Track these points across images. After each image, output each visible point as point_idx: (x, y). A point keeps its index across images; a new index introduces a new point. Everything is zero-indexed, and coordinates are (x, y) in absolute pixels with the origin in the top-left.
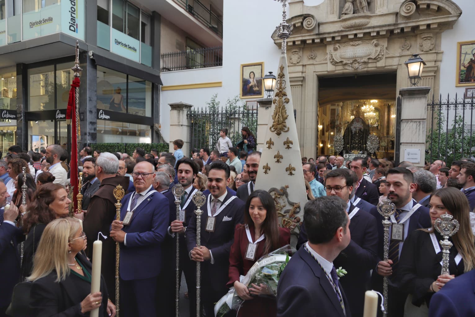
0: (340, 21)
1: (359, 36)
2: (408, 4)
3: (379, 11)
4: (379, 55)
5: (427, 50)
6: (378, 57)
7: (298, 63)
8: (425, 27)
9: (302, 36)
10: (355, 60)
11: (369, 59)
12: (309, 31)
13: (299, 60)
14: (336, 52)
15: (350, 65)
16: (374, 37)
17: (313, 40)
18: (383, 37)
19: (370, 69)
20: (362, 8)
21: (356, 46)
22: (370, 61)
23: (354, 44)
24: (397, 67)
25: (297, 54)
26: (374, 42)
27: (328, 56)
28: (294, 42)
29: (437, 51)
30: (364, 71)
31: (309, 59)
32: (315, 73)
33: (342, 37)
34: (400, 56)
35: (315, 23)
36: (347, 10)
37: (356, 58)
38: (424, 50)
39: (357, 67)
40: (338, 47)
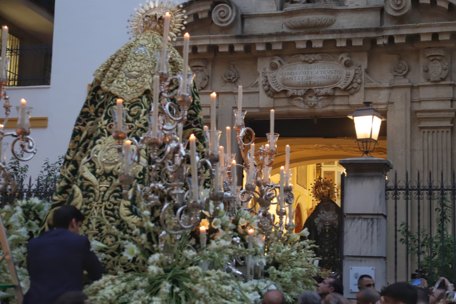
0: (282, 15)
1: (314, 45)
4: (352, 83)
5: (437, 79)
6: (350, 87)
7: (202, 89)
8: (429, 38)
9: (210, 38)
10: (310, 90)
11: (335, 89)
12: (223, 30)
13: (205, 83)
14: (275, 73)
15: (302, 99)
16: (342, 50)
17: (231, 47)
18: (358, 49)
19: (337, 108)
21: (311, 63)
22: (338, 93)
23: (307, 59)
24: (386, 108)
26: (342, 58)
28: (194, 48)
29: (452, 83)
30: (327, 112)
31: (226, 82)
33: (285, 44)
34: (392, 88)
35: (235, 15)
37: (311, 85)
38: (432, 79)
39: (313, 103)
40: (278, 64)
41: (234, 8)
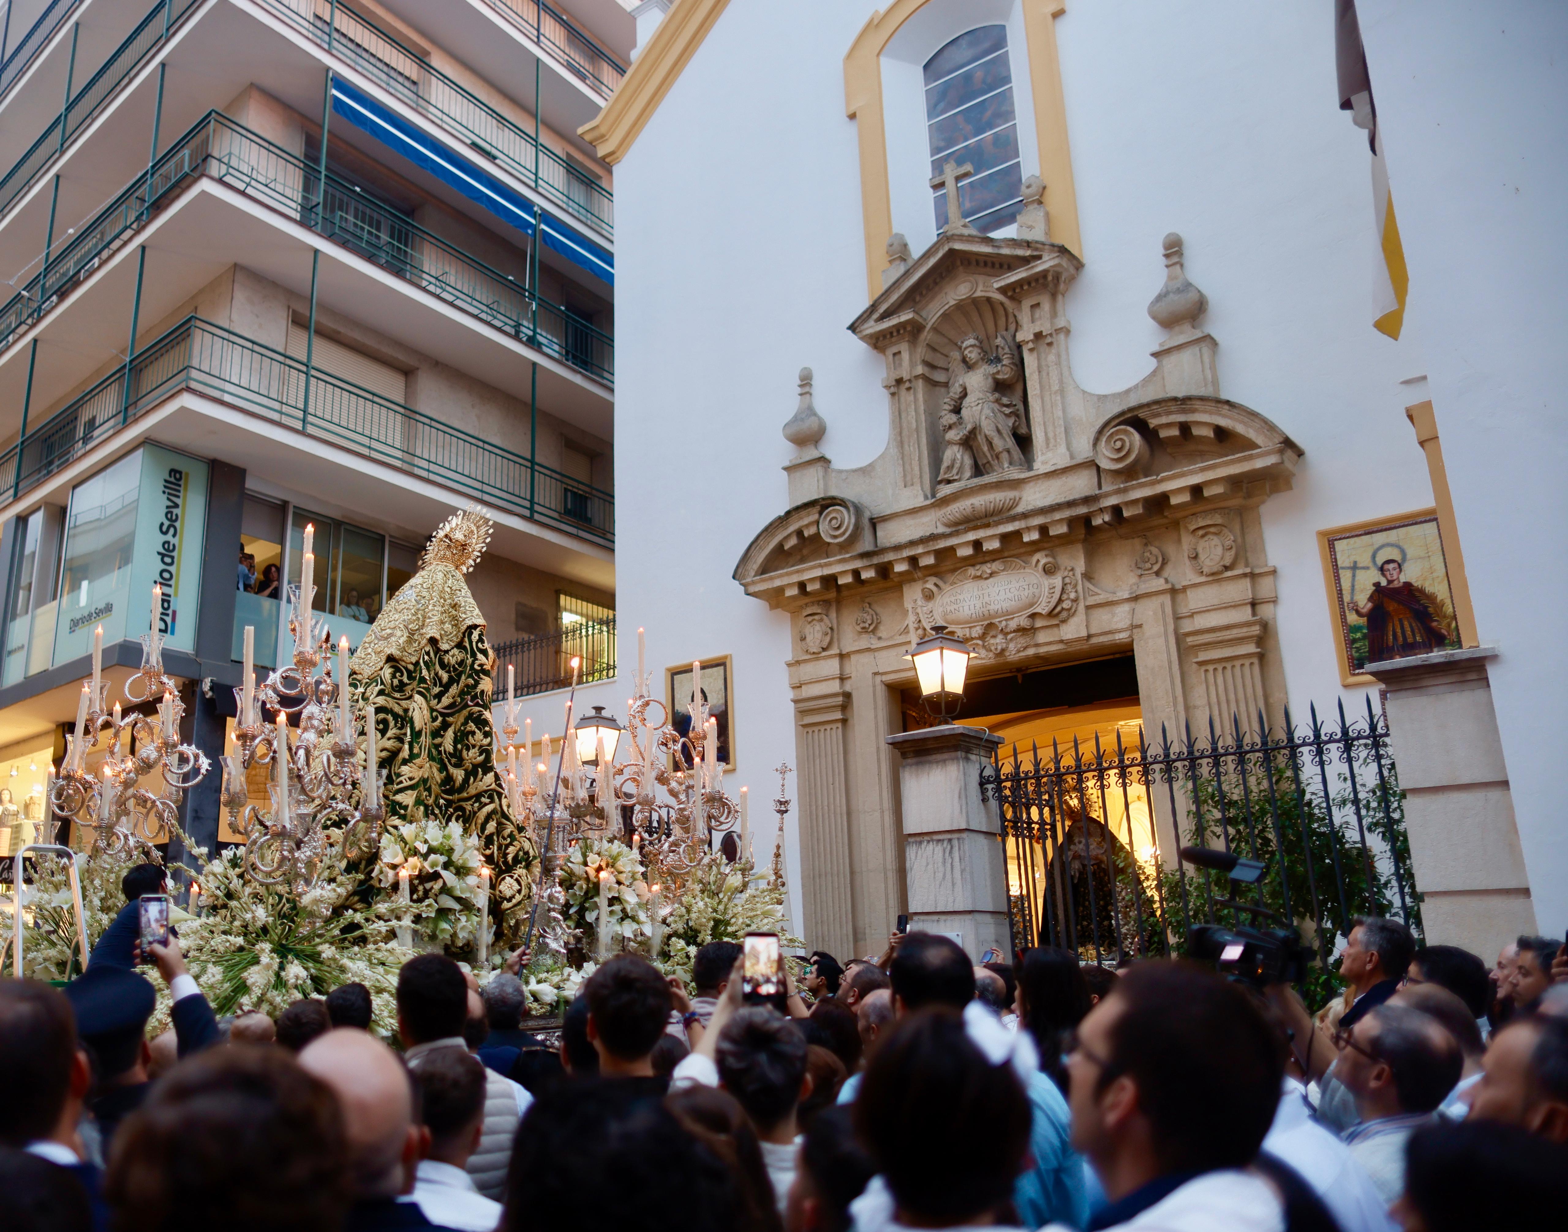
0: (932, 506)
1: (988, 546)
2: (1117, 432)
3: (1043, 463)
4: (1060, 600)
5: (1215, 570)
6: (1059, 609)
7: (824, 649)
8: (1186, 498)
9: (821, 566)
10: (991, 626)
11: (1033, 616)
12: (844, 547)
13: (828, 639)
14: (930, 605)
15: (980, 642)
16: (1035, 547)
17: (856, 573)
18: (1064, 541)
19: (1042, 650)
20: (998, 457)
21: (986, 579)
22: (1039, 623)
23: (979, 574)
24: (1130, 636)
25: (821, 620)
26: (1038, 561)
27: (911, 619)
28: (802, 586)
29: (1248, 570)
30: (1028, 658)
31: (860, 633)
32: (878, 679)
33: (940, 554)
34: (1136, 598)
35: (853, 520)
36: (950, 468)
37: (990, 616)
38: (1206, 570)
39: (999, 648)
40: (934, 589)
41: (851, 509)
